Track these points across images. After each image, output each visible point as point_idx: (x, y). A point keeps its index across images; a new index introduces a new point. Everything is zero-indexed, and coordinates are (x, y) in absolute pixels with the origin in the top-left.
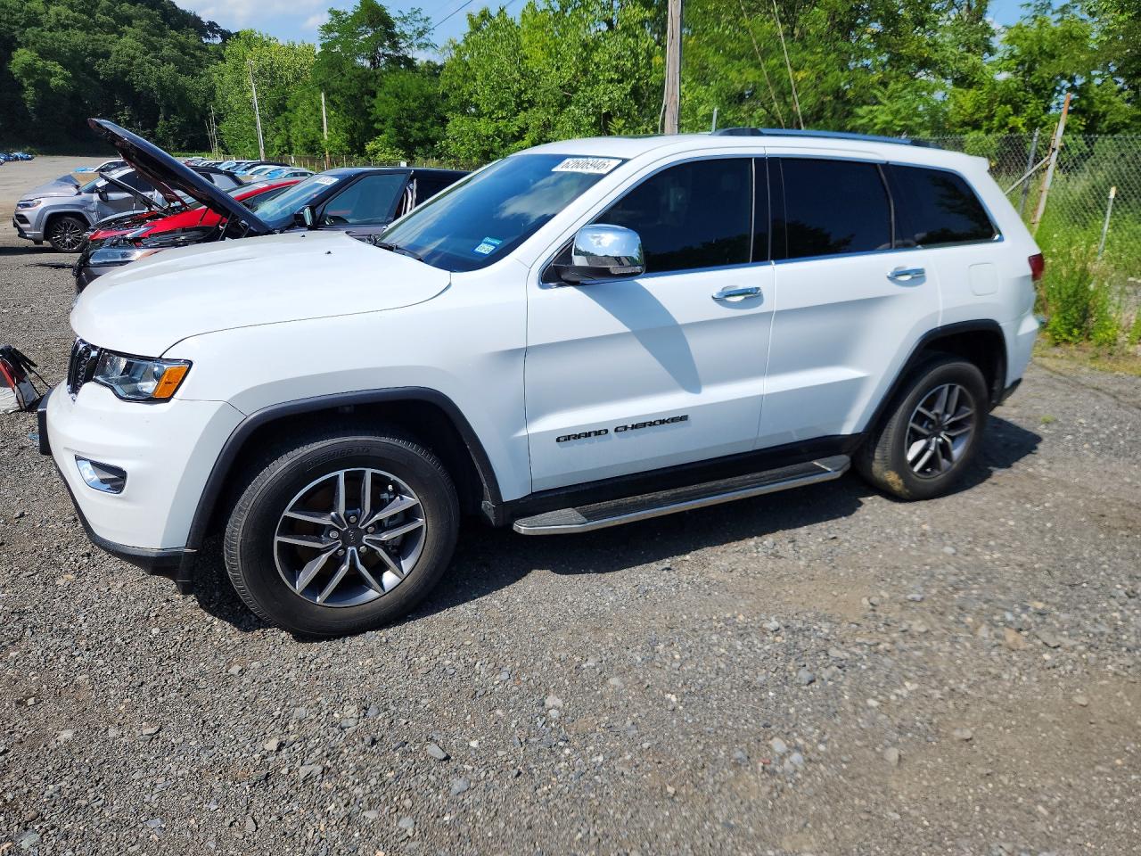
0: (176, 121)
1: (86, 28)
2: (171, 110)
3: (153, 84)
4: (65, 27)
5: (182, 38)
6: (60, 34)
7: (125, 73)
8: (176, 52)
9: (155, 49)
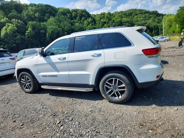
0: (156, 31)
1: (144, 20)
2: (155, 29)
3: (153, 26)
4: (142, 21)
5: (159, 18)
6: (141, 22)
7: (149, 25)
8: (158, 20)
9: (154, 20)
